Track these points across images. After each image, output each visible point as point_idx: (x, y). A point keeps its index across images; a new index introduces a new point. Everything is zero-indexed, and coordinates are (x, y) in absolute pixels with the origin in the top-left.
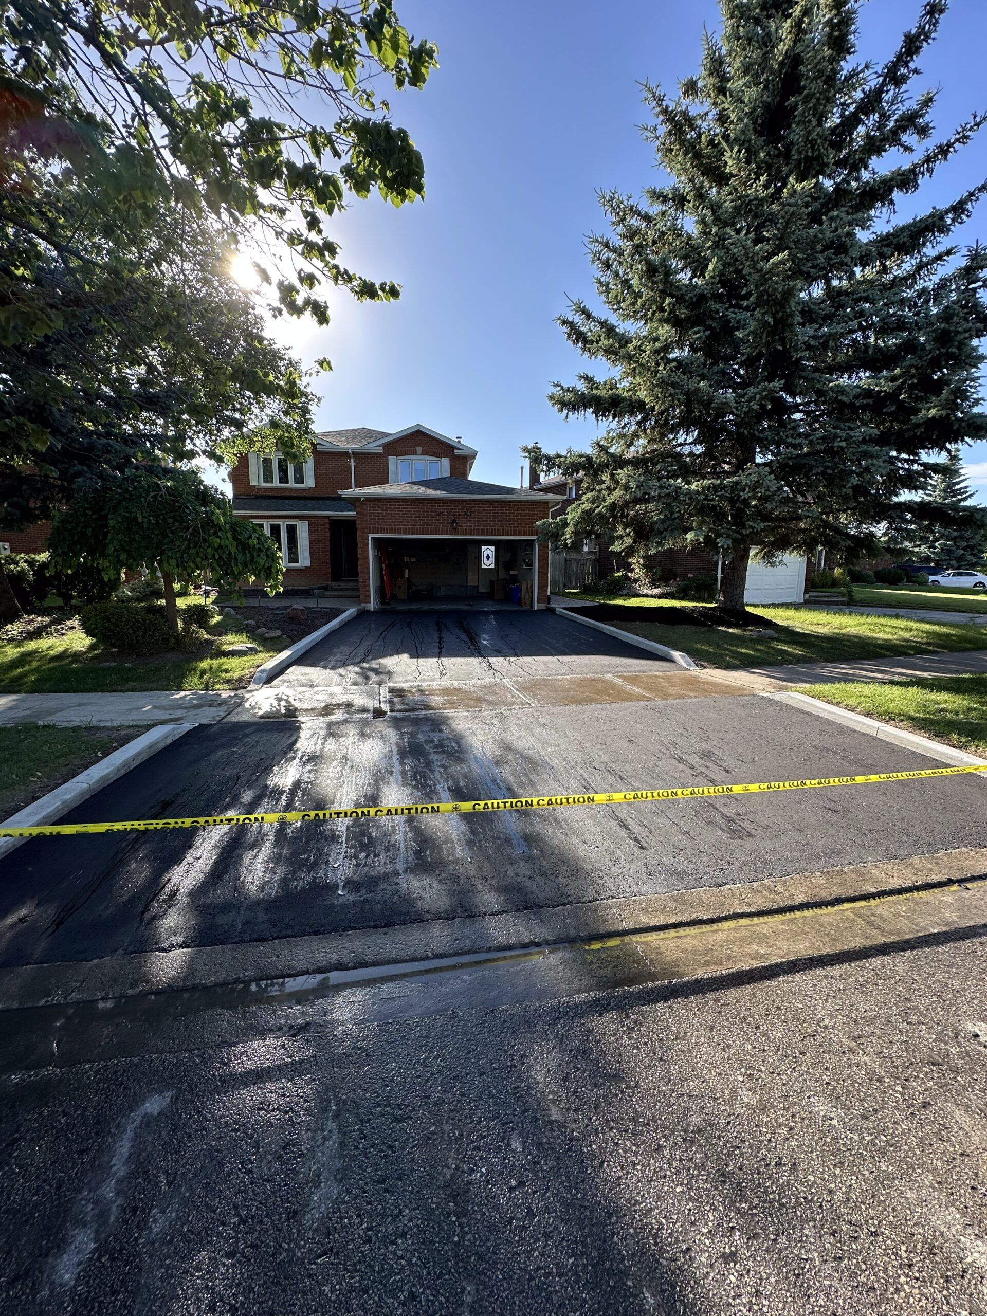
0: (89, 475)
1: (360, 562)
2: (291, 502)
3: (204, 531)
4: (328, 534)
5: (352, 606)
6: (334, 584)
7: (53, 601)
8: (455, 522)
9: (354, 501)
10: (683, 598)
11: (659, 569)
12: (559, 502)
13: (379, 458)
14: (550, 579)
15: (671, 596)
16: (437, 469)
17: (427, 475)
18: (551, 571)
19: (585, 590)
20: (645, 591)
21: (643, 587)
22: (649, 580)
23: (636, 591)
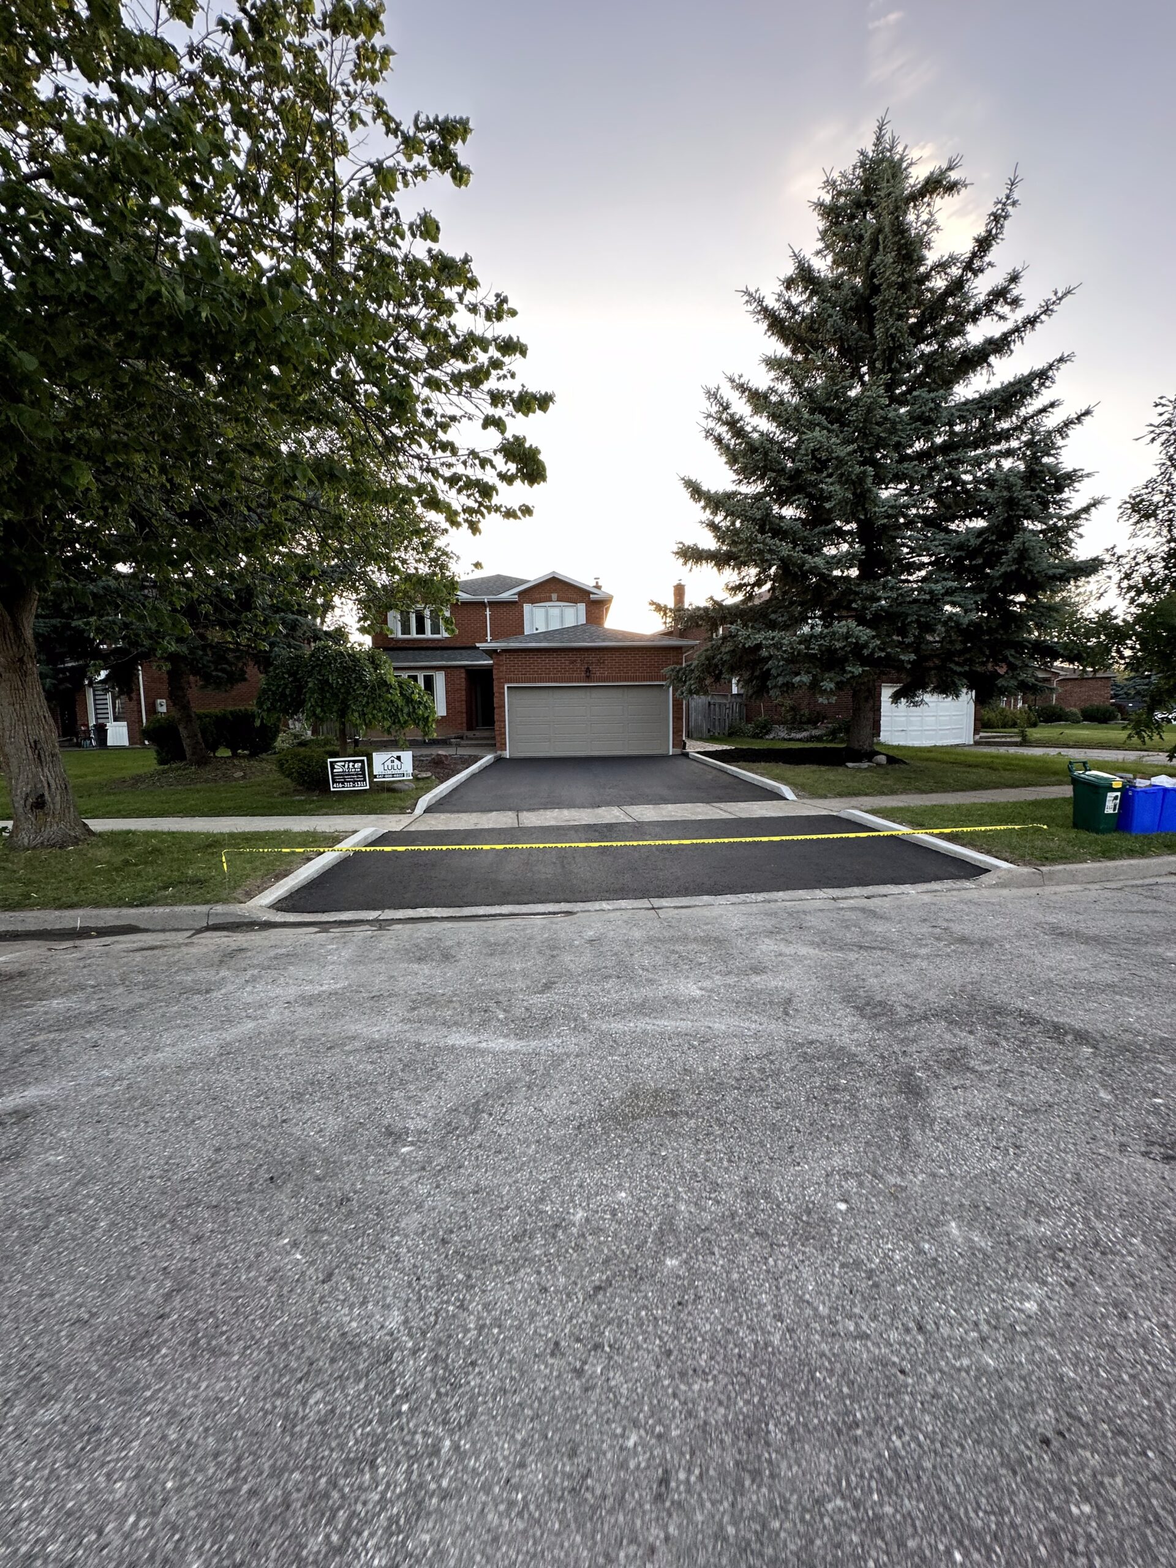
1: (496, 711)
2: (429, 653)
4: (465, 684)
5: (488, 754)
6: (470, 734)
7: (224, 752)
8: (588, 670)
9: (491, 653)
10: (831, 741)
11: (806, 712)
12: (692, 647)
13: (514, 606)
14: (692, 724)
15: (819, 739)
16: (573, 615)
17: (562, 622)
18: (693, 716)
19: (731, 734)
20: (793, 735)
21: (790, 730)
22: (796, 722)
23: (783, 734)
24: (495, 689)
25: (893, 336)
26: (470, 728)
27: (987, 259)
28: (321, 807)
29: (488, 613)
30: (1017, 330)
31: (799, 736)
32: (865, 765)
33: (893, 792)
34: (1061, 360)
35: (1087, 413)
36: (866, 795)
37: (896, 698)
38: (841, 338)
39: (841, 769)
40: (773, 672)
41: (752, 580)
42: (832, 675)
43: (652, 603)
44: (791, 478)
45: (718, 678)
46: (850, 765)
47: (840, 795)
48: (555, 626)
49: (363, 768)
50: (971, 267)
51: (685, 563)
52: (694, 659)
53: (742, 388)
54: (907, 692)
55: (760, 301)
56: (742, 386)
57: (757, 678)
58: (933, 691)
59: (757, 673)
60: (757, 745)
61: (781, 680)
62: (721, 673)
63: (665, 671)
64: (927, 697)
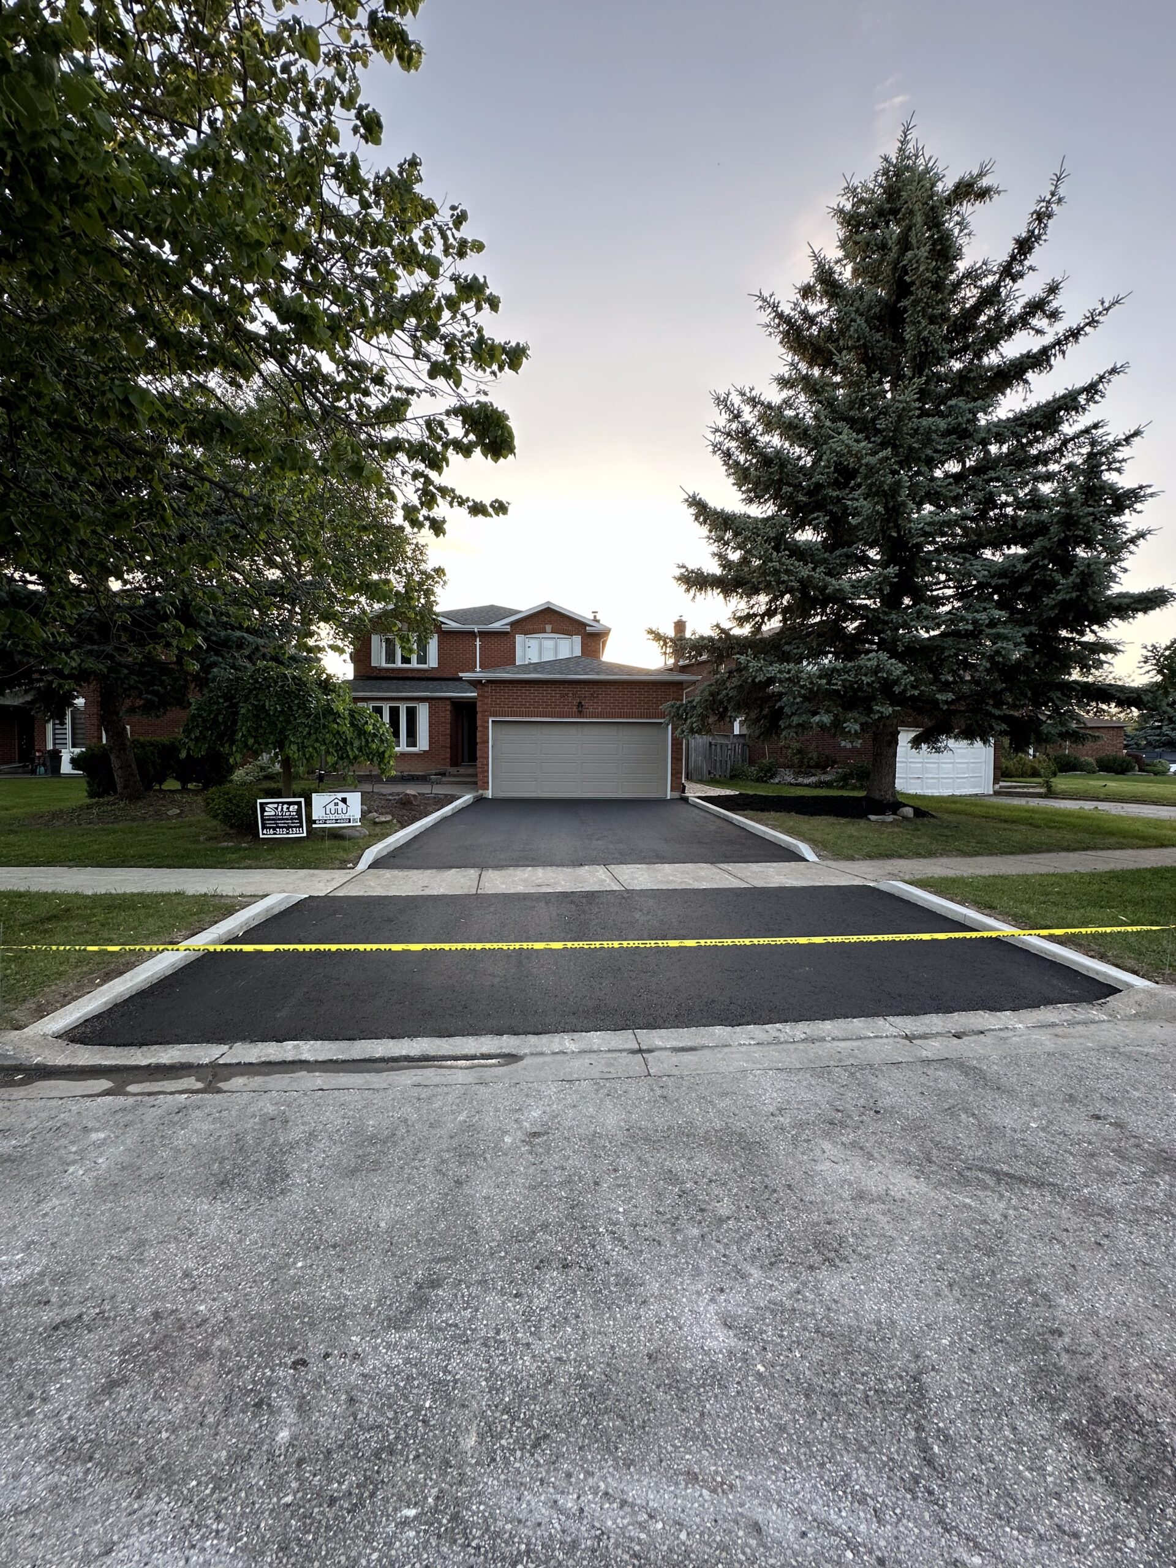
0: (223, 665)
1: (479, 747)
2: (413, 683)
3: (325, 717)
4: (449, 717)
5: (468, 793)
6: (453, 770)
7: (172, 784)
8: (580, 705)
9: (476, 684)
10: (842, 788)
11: (815, 755)
12: (694, 683)
13: (505, 638)
14: (692, 765)
15: (828, 785)
16: (568, 647)
17: (556, 652)
18: (693, 755)
19: (733, 777)
20: (800, 780)
21: (798, 774)
22: (804, 767)
23: (790, 779)
24: (479, 723)
25: (925, 341)
26: (455, 763)
27: (1027, 263)
28: (244, 858)
29: (478, 643)
30: (1059, 343)
31: (806, 781)
32: (890, 818)
33: (931, 854)
34: (1113, 371)
35: (1137, 433)
36: (901, 857)
37: (916, 743)
38: (865, 346)
39: (863, 823)
40: (787, 710)
41: (763, 608)
42: (856, 714)
43: (651, 632)
44: (810, 493)
45: (722, 716)
46: (872, 817)
47: (870, 857)
48: (548, 657)
49: (299, 812)
50: (1008, 272)
51: (688, 590)
52: (695, 695)
53: (753, 402)
54: (927, 738)
55: (775, 307)
56: (753, 399)
57: (765, 717)
58: (956, 738)
59: (766, 711)
60: (762, 791)
61: (796, 720)
62: (726, 709)
63: (665, 706)
64: (951, 743)
